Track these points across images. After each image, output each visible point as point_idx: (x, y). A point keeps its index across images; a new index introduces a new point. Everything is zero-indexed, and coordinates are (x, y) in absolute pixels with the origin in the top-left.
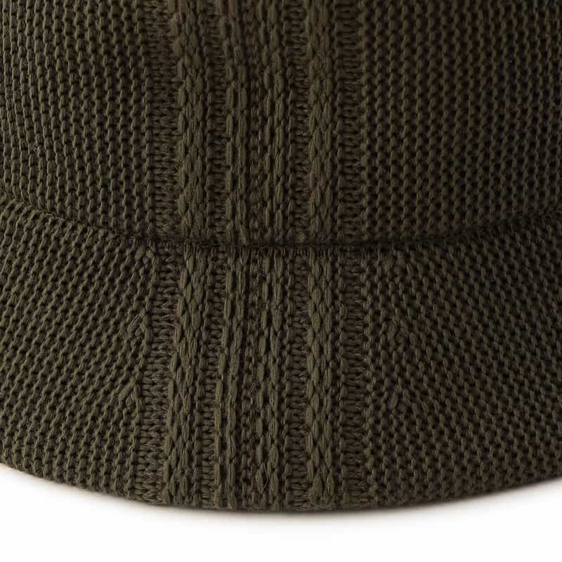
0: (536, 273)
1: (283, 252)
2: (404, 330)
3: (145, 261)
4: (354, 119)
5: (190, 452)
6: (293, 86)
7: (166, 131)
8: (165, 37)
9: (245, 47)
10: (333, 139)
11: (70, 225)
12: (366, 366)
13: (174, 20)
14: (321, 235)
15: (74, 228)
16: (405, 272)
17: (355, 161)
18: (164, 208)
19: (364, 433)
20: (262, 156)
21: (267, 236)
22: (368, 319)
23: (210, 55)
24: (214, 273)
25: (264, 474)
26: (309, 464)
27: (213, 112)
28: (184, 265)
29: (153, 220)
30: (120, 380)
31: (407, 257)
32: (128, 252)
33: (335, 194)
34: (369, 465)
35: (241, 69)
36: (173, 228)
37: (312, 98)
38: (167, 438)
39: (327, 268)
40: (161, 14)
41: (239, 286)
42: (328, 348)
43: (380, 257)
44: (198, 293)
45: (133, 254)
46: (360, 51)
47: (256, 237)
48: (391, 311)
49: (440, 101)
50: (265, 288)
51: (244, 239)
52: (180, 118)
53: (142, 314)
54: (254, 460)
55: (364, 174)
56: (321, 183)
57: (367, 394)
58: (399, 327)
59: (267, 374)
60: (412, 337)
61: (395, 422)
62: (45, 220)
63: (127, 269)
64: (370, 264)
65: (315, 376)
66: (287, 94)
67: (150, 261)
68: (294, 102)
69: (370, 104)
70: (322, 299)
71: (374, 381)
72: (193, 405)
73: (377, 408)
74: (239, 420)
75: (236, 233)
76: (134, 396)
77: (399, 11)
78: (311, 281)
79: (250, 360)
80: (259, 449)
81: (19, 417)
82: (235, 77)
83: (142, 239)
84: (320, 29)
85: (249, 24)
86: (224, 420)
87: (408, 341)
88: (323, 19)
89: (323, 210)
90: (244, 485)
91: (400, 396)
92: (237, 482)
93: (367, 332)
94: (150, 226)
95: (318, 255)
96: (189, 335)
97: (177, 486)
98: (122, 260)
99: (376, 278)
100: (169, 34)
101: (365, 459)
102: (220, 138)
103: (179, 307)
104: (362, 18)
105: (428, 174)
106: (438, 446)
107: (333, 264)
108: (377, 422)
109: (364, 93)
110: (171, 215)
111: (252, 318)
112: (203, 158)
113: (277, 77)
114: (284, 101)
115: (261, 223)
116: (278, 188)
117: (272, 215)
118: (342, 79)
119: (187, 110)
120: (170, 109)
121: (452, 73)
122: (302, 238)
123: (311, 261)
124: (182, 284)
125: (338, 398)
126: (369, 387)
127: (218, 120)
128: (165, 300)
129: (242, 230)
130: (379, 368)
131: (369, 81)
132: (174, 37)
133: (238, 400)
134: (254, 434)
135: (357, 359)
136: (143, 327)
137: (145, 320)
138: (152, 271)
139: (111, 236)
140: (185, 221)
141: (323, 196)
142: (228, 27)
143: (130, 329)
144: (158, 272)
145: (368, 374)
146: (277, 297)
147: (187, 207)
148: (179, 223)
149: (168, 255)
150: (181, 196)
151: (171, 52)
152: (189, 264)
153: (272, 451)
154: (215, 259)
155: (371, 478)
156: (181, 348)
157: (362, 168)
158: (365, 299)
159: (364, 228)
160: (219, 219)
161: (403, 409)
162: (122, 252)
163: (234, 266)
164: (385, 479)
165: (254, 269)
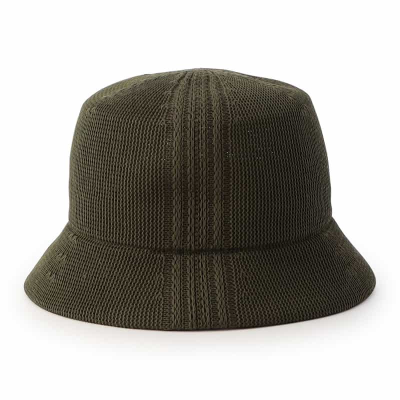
0: (283, 262)
1: (205, 253)
2: (245, 275)
3: (161, 258)
4: (228, 208)
5: (181, 311)
6: (209, 199)
7: (169, 214)
8: (170, 183)
9: (195, 186)
10: (222, 214)
11: (135, 249)
12: (234, 285)
13: (174, 177)
14: (218, 247)
15: (136, 250)
16: (243, 258)
17: (228, 221)
18: (168, 239)
19: (235, 304)
20: (199, 221)
21: (200, 247)
22: (233, 271)
23: (184, 189)
24: (183, 260)
25: (205, 316)
26: (219, 313)
27: (185, 207)
28: (173, 259)
29: (164, 244)
30: (155, 293)
31: (244, 254)
32: (155, 256)
33: (222, 232)
34: (237, 313)
35: (193, 193)
36: (170, 246)
37: (215, 201)
38: (173, 308)
39: (220, 258)
40: (170, 175)
41: (192, 263)
42: (222, 279)
43: (235, 254)
44: (179, 266)
45: (156, 256)
46: (231, 185)
47: (197, 247)
48: (240, 270)
49: (254, 202)
50: (200, 264)
51: (193, 248)
52: (174, 209)
53: (161, 273)
54: (202, 312)
55: (231, 226)
56: (218, 228)
57: (235, 293)
58: (243, 274)
59: (203, 287)
60: (247, 277)
61: (244, 301)
62: (126, 249)
63: (155, 261)
64: (233, 256)
65: (219, 287)
66: (207, 201)
67: (162, 258)
68: (209, 203)
69: (233, 203)
70: (219, 266)
71: (237, 289)
72: (181, 297)
73: (238, 297)
74: (196, 301)
75: (191, 247)
76: (161, 297)
77: (242, 173)
78: (214, 261)
79: (197, 284)
80: (203, 309)
81: (121, 309)
82: (191, 196)
83: (159, 252)
84: (219, 178)
85: (197, 177)
86: (191, 301)
87: (246, 278)
88: (220, 175)
89: (218, 238)
90: (199, 320)
91: (245, 294)
92: (196, 319)
93: (234, 275)
94: (163, 246)
95: (216, 254)
96: (177, 278)
97: (177, 322)
98: (153, 258)
99: (235, 260)
100: (172, 182)
101: (236, 311)
102: (186, 216)
103: (173, 270)
104: (231, 175)
105: (250, 226)
106: (258, 309)
107: (221, 256)
108: (239, 301)
109: (231, 200)
110: (170, 241)
111: (197, 273)
112: (181, 222)
113: (204, 196)
114: (206, 203)
115: (199, 243)
116: (204, 231)
117: (202, 240)
118: (224, 196)
119: (176, 207)
120: (171, 206)
121: (258, 193)
122: (212, 247)
123: (214, 256)
124: (173, 264)
125: (226, 294)
126: (235, 291)
127: (186, 210)
128: (168, 269)
129: (193, 245)
130: (238, 286)
131: (233, 195)
132: (173, 183)
133: (195, 295)
134: (201, 304)
135: (231, 283)
136: (162, 277)
137: (162, 275)
138: (163, 261)
139: (149, 251)
140: (175, 243)
141: (218, 233)
142: (191, 179)
143: (157, 278)
144: (165, 261)
145: (235, 287)
146: (204, 266)
147: (175, 238)
148: (172, 244)
149: (168, 256)
150: (173, 235)
151: (172, 188)
152: (175, 258)
153: (207, 309)
154: (183, 256)
155: (238, 317)
156: (175, 282)
157: (230, 224)
158: (232, 266)
159: (231, 244)
160: (185, 242)
161: (246, 297)
162: (153, 255)
163: (190, 258)
164: (242, 318)
165: (196, 258)
